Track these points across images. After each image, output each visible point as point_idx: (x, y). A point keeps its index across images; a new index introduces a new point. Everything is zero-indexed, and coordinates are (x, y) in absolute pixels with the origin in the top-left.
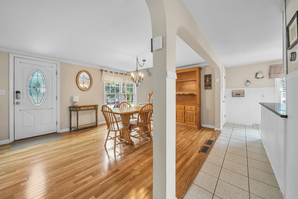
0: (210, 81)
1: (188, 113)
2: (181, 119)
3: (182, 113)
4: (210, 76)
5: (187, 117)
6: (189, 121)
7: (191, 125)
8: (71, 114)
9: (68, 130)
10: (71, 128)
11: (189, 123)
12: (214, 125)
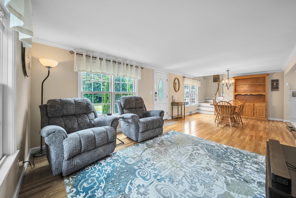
0: (277, 84)
1: (257, 109)
2: (250, 113)
3: (251, 109)
4: (277, 81)
5: (256, 112)
6: (258, 115)
7: (261, 118)
8: (172, 108)
9: (170, 118)
10: (172, 117)
11: (259, 116)
12: (283, 118)
